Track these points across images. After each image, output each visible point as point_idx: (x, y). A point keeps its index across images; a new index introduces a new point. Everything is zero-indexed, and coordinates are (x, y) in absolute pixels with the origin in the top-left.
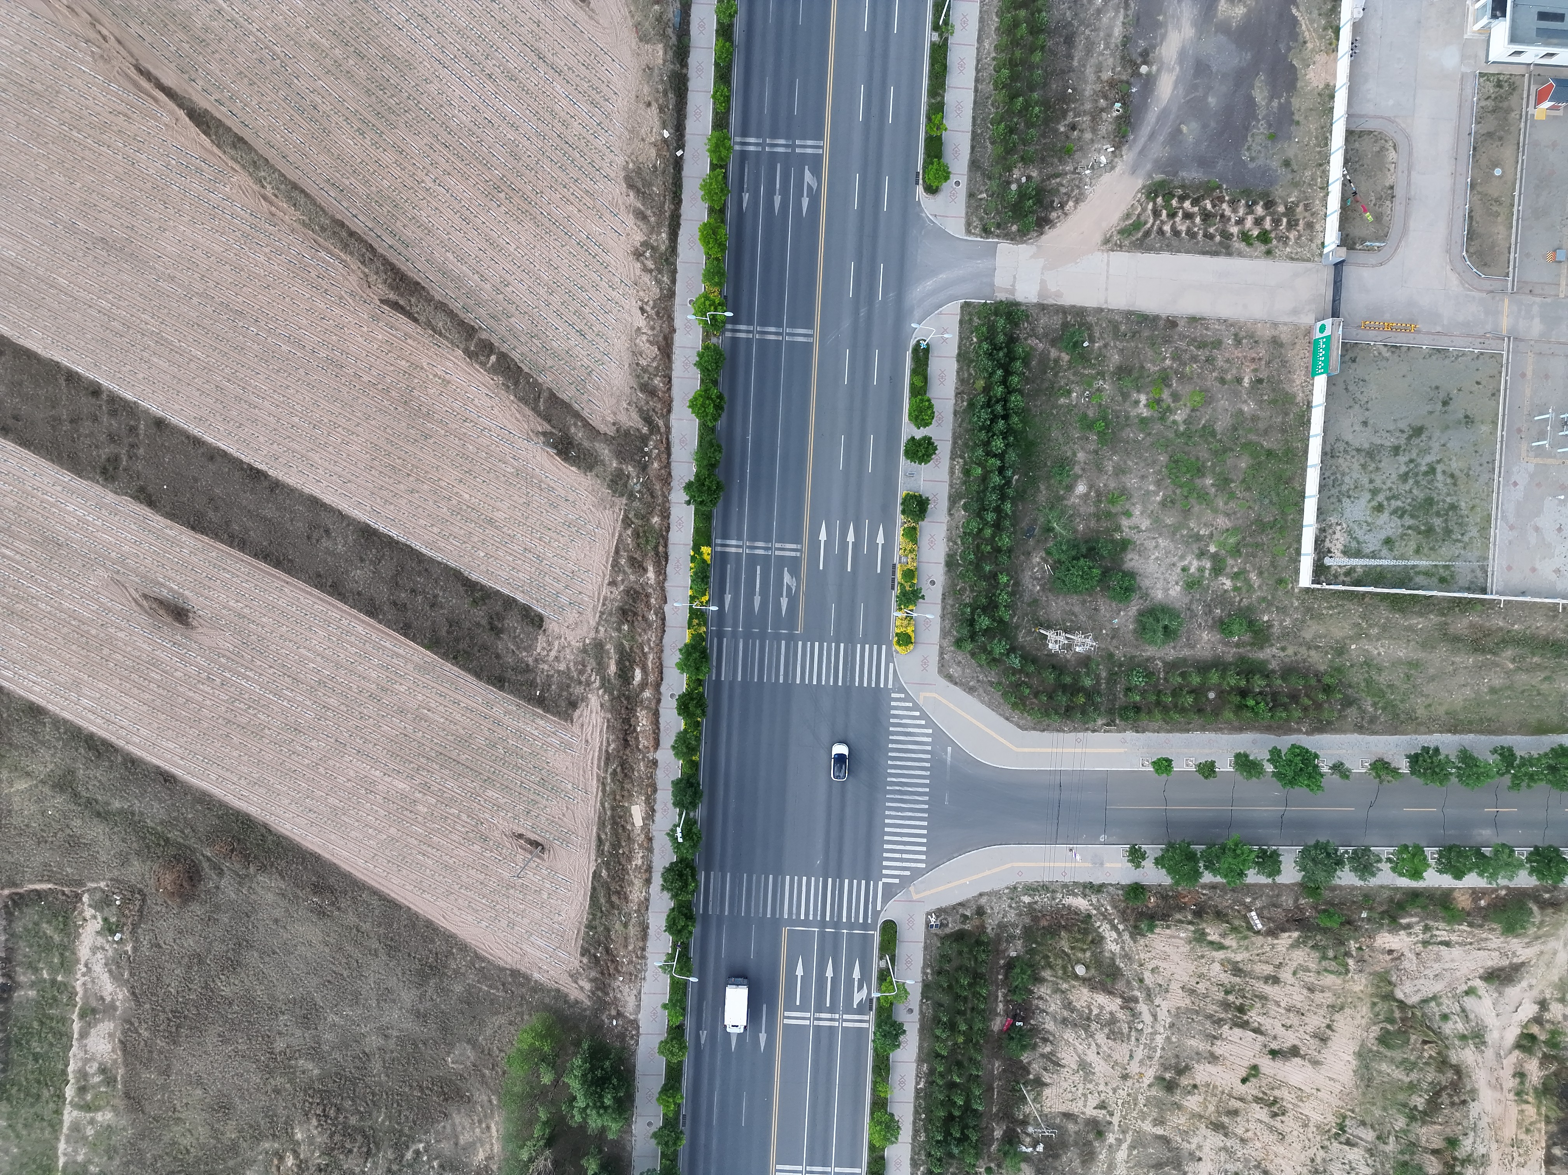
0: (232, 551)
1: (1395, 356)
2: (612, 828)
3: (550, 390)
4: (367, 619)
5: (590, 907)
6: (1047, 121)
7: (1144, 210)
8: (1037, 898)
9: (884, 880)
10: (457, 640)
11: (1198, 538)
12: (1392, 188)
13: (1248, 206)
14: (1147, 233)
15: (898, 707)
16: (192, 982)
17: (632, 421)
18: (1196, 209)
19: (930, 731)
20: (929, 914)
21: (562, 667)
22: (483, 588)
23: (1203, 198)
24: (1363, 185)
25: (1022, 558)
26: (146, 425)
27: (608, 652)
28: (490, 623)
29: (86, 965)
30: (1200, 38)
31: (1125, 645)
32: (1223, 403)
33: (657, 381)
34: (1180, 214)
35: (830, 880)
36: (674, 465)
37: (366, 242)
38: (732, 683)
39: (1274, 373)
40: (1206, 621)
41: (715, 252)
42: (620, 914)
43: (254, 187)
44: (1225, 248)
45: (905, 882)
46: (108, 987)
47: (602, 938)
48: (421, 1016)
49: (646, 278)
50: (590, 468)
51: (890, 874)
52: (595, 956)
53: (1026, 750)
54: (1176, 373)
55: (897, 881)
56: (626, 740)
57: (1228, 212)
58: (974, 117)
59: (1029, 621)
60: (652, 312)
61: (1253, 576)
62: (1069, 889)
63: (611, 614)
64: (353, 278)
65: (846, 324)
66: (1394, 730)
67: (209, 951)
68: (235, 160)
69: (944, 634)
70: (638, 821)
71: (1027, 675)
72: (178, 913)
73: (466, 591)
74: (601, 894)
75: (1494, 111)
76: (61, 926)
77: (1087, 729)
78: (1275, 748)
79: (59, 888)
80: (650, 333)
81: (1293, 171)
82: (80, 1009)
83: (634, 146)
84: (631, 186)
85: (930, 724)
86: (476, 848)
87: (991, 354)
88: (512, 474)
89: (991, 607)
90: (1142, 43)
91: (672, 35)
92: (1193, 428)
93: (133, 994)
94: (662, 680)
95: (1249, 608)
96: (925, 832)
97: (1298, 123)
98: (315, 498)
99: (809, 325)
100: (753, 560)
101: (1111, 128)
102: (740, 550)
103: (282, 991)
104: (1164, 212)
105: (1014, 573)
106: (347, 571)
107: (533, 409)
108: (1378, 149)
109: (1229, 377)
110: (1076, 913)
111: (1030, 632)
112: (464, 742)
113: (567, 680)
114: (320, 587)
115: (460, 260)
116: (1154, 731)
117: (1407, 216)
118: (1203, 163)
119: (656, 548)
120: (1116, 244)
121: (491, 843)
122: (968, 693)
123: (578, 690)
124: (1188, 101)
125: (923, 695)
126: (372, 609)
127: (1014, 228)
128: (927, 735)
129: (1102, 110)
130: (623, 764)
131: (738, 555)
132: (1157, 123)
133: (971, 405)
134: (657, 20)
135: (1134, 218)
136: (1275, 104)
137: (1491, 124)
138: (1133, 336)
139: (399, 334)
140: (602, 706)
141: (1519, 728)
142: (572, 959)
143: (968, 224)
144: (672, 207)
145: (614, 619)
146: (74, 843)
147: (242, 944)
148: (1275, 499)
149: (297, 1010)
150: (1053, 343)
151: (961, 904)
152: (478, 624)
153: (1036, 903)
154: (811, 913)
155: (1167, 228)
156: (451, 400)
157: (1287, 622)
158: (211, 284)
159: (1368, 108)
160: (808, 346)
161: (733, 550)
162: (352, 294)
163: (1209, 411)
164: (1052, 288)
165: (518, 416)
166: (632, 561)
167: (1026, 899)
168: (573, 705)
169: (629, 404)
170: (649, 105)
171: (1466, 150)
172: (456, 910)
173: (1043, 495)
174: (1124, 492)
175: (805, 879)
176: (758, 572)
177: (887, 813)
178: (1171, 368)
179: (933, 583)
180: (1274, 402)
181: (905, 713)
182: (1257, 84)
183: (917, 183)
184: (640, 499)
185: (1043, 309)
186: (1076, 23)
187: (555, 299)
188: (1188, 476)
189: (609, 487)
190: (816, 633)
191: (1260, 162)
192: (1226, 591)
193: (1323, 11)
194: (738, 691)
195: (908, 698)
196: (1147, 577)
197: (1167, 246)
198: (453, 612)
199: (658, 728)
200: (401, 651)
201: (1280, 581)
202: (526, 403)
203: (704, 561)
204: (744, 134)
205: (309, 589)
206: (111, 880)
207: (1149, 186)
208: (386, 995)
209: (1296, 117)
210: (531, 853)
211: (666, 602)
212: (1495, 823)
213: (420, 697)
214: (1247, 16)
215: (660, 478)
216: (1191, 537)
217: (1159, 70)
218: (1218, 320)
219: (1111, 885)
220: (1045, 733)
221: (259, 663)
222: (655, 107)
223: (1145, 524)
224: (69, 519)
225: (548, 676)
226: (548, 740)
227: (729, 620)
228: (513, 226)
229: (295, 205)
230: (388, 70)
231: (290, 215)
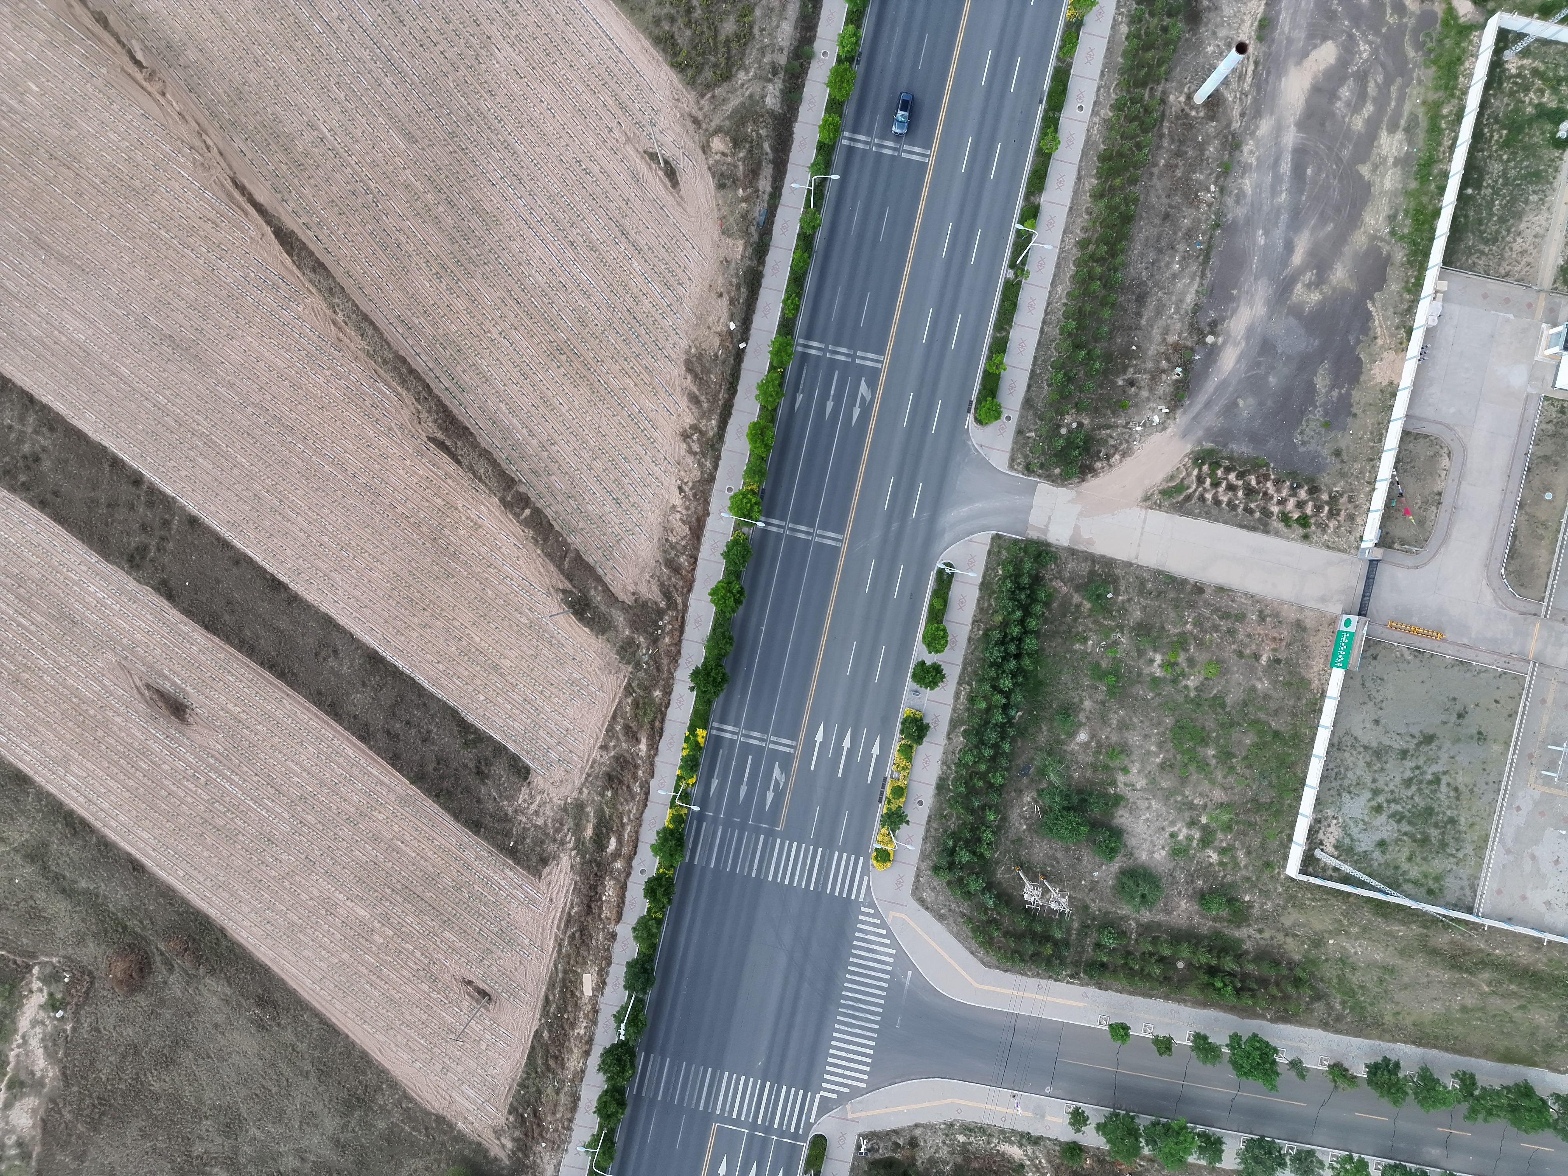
0: (240, 656)
1: (1417, 660)
2: (561, 991)
3: (577, 551)
4: (358, 743)
5: (526, 1066)
6: (1106, 373)
7: (1189, 475)
8: (972, 1139)
9: (822, 1093)
10: (442, 778)
11: (1191, 806)
12: (1440, 494)
13: (1292, 488)
14: (1188, 498)
15: (865, 922)
16: (124, 1072)
17: (651, 593)
18: (1240, 483)
19: (894, 952)
20: (860, 1135)
21: (540, 822)
22: (476, 731)
23: (1249, 472)
24: (1411, 487)
25: (1013, 794)
26: (180, 521)
27: (588, 815)
28: (477, 767)
29: (23, 1037)
30: (1270, 318)
31: (1101, 900)
32: (1237, 677)
33: (683, 559)
34: (1224, 485)
35: (768, 1083)
36: (684, 643)
37: (424, 381)
38: (704, 869)
39: (1294, 656)
40: (1186, 890)
41: (761, 451)
42: (554, 1078)
43: (327, 311)
44: (1262, 525)
45: (843, 1099)
46: (40, 1062)
47: (532, 1099)
48: (340, 1146)
49: (690, 460)
50: (603, 631)
51: (829, 1088)
52: (522, 1116)
53: (986, 987)
54: (1195, 639)
55: (835, 1096)
56: (589, 907)
57: (1271, 490)
58: (1035, 357)
59: (1010, 858)
60: (690, 493)
61: (1241, 855)
62: (1007, 1135)
63: (597, 778)
64: (406, 413)
65: (877, 535)
66: (1358, 1033)
67: (146, 1044)
68: (313, 284)
69: (924, 856)
70: (588, 991)
71: (999, 913)
72: (123, 1002)
73: (460, 732)
74: (540, 1054)
75: (1553, 436)
76: (7, 994)
77: (1050, 977)
78: (1236, 1034)
79: (11, 957)
80: (684, 512)
81: (1342, 461)
82: (10, 1080)
83: (699, 332)
84: (690, 370)
85: (895, 944)
86: (425, 987)
87: (1013, 592)
88: (525, 625)
89: (973, 843)
90: (1212, 314)
91: (754, 233)
92: (1204, 696)
93: (64, 1074)
94: (635, 854)
95: (1233, 885)
96: (871, 1052)
97: (1355, 415)
98: (330, 617)
99: (840, 530)
100: (746, 748)
101: (1169, 390)
102: (735, 737)
103: (208, 1095)
104: (1208, 481)
105: (1001, 810)
106: (348, 693)
107: (557, 566)
108: (1432, 453)
109: (1247, 652)
110: (1009, 1161)
111: (1009, 870)
112: (431, 880)
113: (543, 836)
114: (319, 704)
115: (512, 412)
116: (1117, 991)
117: (1450, 524)
118: (1254, 438)
119: (652, 723)
120: (1155, 503)
121: (440, 985)
122: (938, 920)
123: (551, 848)
124: (1249, 377)
125: (892, 914)
126: (364, 734)
127: (1057, 471)
128: (890, 955)
129: (1163, 371)
130: (583, 930)
131: (732, 742)
132: (1215, 393)
133: (986, 635)
134: (742, 217)
135: (1178, 481)
136: (1335, 393)
137: (1548, 448)
138: (1158, 596)
139: (440, 473)
140: (572, 867)
141: (1486, 1053)
142: (500, 1115)
143: (1012, 460)
144: (726, 396)
145: (599, 783)
146: (35, 916)
147: (179, 1042)
148: (1275, 781)
149: (222, 1118)
150: (1078, 588)
151: (895, 1132)
152: (466, 766)
153: (970, 1143)
154: (744, 1113)
155: (1209, 496)
156: (479, 544)
157: (1269, 906)
158: (268, 397)
159: (1428, 412)
160: (836, 550)
161: (728, 736)
162: (401, 427)
163: (1223, 682)
164: (1085, 535)
165: (542, 570)
166: (627, 728)
167: (961, 1138)
168: (544, 861)
169: (652, 577)
170: (721, 295)
171: (1520, 470)
172: (393, 1046)
173: (1043, 737)
174: (1124, 749)
175: (743, 1078)
176: (749, 762)
177: (837, 1026)
178: (1191, 633)
179: (921, 803)
180: (1289, 684)
181: (872, 929)
182: (1320, 371)
183: (969, 411)
184: (645, 670)
185: (1073, 554)
186: (1150, 284)
187: (598, 465)
188: (1191, 744)
189: (618, 653)
190: (796, 833)
191: (1312, 447)
192: (1211, 864)
193: (1399, 310)
194: (709, 877)
195: (877, 915)
196: (1134, 836)
197: (1207, 513)
198: (443, 750)
199: (623, 903)
200: (386, 780)
201: (1268, 865)
202: (552, 559)
203: (697, 744)
204: (809, 336)
205: (308, 704)
206: (64, 957)
207: (1198, 452)
208: (309, 1118)
209: (1354, 410)
210: (478, 1002)
211: (652, 777)
212: (1447, 1144)
213: (396, 828)
214: (1322, 304)
215: (668, 653)
216: (1184, 804)
217: (1225, 343)
218: (1246, 594)
219: (1049, 1139)
220: (1008, 974)
221: (245, 769)
222: (725, 299)
223: (1141, 783)
224: (89, 599)
225: (524, 828)
226: (514, 892)
227: (712, 805)
228: (569, 388)
229: (362, 335)
230: (475, 222)
231: (356, 343)
